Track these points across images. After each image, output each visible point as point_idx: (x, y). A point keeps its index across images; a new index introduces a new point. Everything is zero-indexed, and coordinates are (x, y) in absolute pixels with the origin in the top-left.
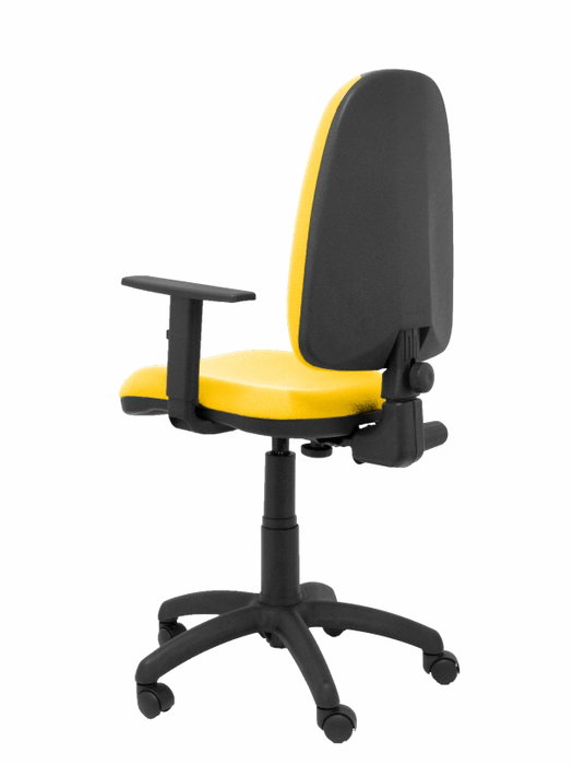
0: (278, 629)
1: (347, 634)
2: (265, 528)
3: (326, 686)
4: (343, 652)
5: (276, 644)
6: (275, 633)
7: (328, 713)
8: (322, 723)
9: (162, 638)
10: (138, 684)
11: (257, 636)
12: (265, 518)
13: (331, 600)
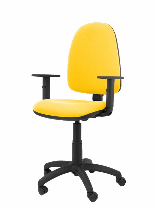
0: (77, 171)
1: (96, 172)
2: (73, 144)
3: (90, 186)
4: (94, 177)
5: (76, 175)
6: (76, 172)
7: (90, 194)
8: (89, 197)
9: (45, 174)
10: (39, 186)
11: (71, 173)
12: (73, 141)
13: (91, 163)
